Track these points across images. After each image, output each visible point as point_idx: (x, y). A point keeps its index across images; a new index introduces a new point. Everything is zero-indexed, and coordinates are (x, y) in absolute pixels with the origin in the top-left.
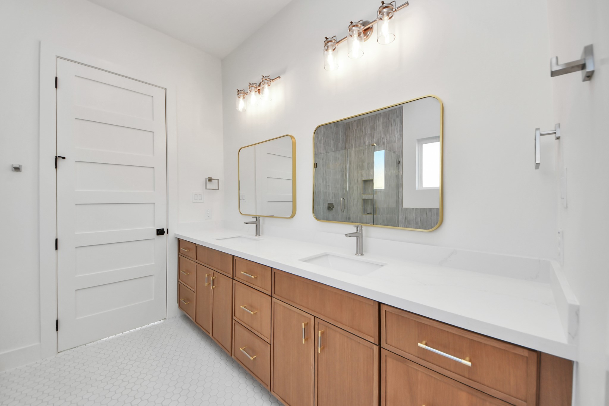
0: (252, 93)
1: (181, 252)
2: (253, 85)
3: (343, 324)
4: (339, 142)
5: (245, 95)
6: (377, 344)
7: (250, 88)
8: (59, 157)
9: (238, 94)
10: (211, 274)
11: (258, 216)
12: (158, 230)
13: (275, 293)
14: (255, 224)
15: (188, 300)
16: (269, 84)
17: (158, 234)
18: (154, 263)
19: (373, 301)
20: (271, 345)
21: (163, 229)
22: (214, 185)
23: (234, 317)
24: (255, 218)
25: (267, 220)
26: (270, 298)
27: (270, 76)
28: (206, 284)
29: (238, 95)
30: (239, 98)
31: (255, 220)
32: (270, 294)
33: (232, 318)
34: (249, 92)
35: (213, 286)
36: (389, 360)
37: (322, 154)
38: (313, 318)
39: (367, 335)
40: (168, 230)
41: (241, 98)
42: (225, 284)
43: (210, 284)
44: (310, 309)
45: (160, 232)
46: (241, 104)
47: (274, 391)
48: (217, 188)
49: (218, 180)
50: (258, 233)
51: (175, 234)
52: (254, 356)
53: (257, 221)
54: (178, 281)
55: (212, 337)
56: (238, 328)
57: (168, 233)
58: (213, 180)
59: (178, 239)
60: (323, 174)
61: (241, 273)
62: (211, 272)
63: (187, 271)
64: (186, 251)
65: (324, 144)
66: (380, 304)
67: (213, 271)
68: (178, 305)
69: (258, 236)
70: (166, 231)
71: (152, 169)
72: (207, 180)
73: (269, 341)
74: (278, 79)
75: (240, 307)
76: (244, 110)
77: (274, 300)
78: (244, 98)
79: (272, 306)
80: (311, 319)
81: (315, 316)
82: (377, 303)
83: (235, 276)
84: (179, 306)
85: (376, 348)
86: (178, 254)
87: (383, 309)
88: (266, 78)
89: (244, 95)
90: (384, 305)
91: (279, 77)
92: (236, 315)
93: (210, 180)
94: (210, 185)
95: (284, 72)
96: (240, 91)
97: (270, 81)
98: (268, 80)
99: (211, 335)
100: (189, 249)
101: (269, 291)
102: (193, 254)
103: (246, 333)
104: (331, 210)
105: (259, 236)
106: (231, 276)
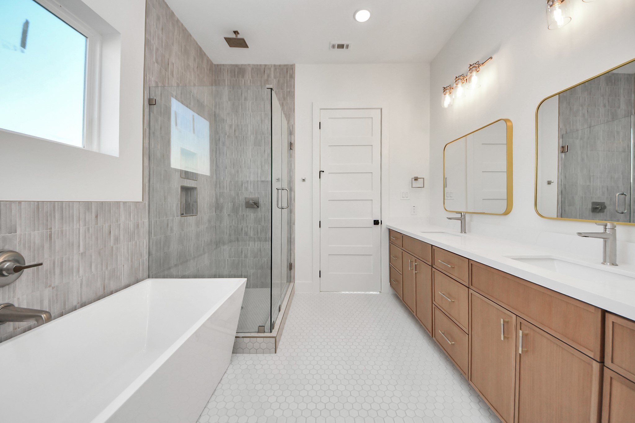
0: (458, 86)
1: (391, 240)
2: (460, 77)
3: (551, 329)
4: (619, 107)
5: (452, 90)
6: (598, 360)
7: (456, 81)
8: (321, 171)
9: (444, 91)
10: (414, 260)
11: (462, 212)
12: (375, 221)
13: (473, 285)
14: (460, 221)
15: (396, 280)
16: (478, 70)
17: (375, 224)
18: (372, 246)
19: (594, 308)
20: (468, 335)
21: (378, 220)
22: (419, 183)
23: (434, 302)
24: (460, 214)
25: (475, 217)
26: (467, 289)
27: (478, 61)
28: (410, 268)
29: (444, 93)
30: (445, 94)
31: (460, 216)
32: (467, 285)
33: (432, 303)
34: (455, 85)
35: (416, 270)
36: (615, 383)
37: (580, 132)
38: (514, 316)
39: (584, 347)
40: (381, 221)
41: (447, 95)
42: (426, 271)
43: (413, 269)
44: (511, 307)
45: (376, 222)
46: (447, 100)
47: (472, 380)
48: (423, 186)
49: (423, 178)
50: (463, 230)
51: (387, 225)
52: (453, 342)
53: (462, 218)
54: (389, 264)
55: (416, 316)
56: (437, 312)
57: (381, 224)
58: (418, 179)
59: (389, 229)
60: (583, 160)
61: (439, 262)
62: (414, 259)
63: (396, 257)
64: (394, 239)
65: (584, 115)
66: (604, 312)
67: (415, 258)
68: (390, 283)
69: (463, 232)
70: (380, 222)
71: (371, 174)
72: (413, 179)
73: (467, 331)
74: (487, 62)
75: (439, 293)
76: (450, 105)
77: (471, 291)
78: (450, 93)
79: (470, 298)
80: (512, 317)
81: (516, 315)
82: (600, 310)
83: (434, 264)
84: (391, 285)
85: (596, 366)
86: (389, 242)
87: (610, 319)
88: (474, 65)
89: (450, 91)
90: (610, 315)
91: (491, 58)
92: (435, 300)
93: (416, 179)
94: (415, 184)
95: (496, 50)
96: (447, 87)
97: (479, 67)
98: (475, 67)
99: (415, 314)
100: (397, 238)
101: (466, 282)
102: (399, 242)
103: (445, 319)
104: (598, 212)
105: (465, 233)
106: (430, 264)
